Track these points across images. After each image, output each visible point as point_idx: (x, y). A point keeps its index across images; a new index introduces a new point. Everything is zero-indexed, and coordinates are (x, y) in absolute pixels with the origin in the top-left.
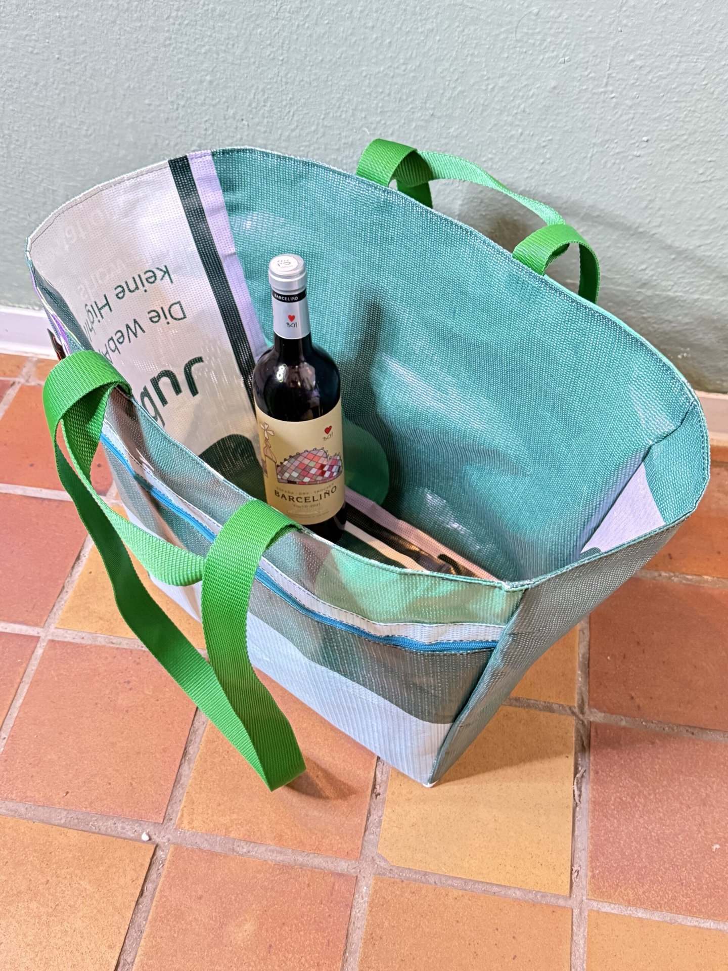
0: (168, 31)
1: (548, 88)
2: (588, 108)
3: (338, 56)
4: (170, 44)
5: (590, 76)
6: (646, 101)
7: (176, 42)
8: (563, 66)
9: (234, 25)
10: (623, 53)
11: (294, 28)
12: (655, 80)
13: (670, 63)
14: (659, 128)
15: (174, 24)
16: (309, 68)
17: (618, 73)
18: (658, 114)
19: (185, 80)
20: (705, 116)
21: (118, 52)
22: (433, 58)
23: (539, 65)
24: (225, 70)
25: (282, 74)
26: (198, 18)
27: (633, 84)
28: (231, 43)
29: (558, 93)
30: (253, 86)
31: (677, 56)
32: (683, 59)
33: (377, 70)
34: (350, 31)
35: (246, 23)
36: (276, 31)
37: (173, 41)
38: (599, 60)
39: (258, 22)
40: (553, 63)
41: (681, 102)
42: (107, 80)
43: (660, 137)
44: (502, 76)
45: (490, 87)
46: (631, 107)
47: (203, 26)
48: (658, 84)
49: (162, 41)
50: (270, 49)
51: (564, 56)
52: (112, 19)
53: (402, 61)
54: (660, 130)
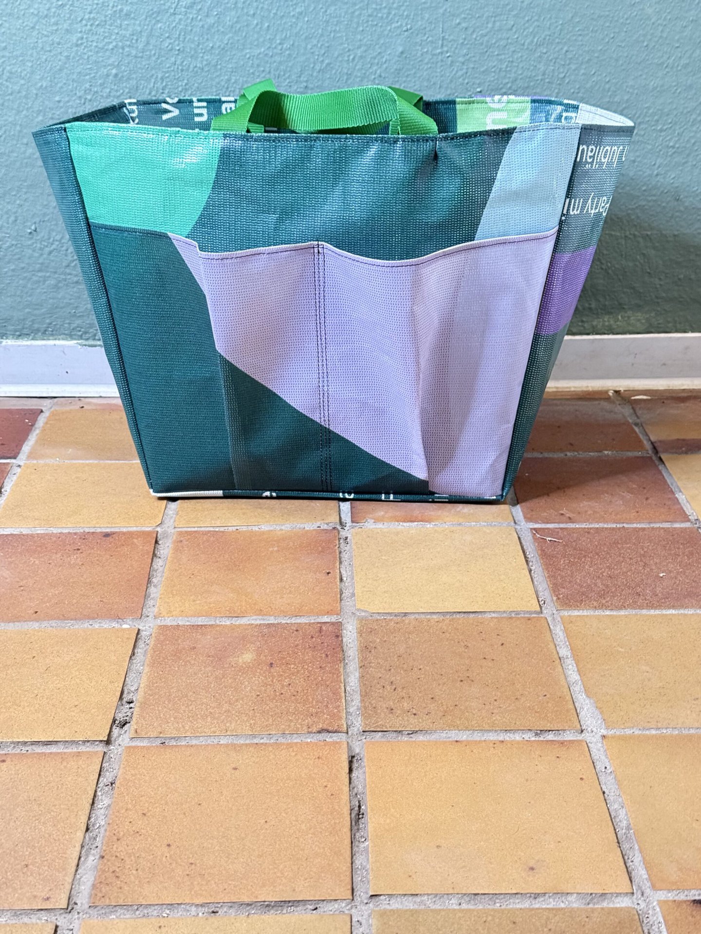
0: (81, 32)
1: (397, 53)
2: (430, 67)
3: (226, 42)
4: (82, 44)
5: (429, 40)
6: (474, 57)
7: (87, 41)
8: (406, 33)
9: (138, 22)
10: (451, 18)
11: (189, 21)
12: (478, 38)
13: (487, 23)
14: (488, 79)
15: (86, 25)
16: (201, 55)
17: (449, 35)
18: (485, 67)
19: (92, 75)
20: (521, 65)
21: (35, 54)
22: (303, 37)
23: (388, 35)
24: (129, 63)
25: (178, 62)
26: (108, 18)
27: (462, 43)
28: (135, 38)
29: (406, 57)
30: (153, 75)
31: (492, 17)
32: (497, 19)
33: (259, 51)
34: (235, 20)
35: (148, 19)
36: (174, 25)
37: (84, 40)
38: (433, 26)
39: (158, 18)
40: (398, 32)
41: (501, 55)
42: (22, 82)
43: (490, 87)
44: (359, 47)
45: (351, 57)
46: (463, 63)
47: (111, 25)
48: (481, 41)
49: (75, 41)
50: (168, 41)
51: (407, 24)
52: (32, 25)
53: (278, 42)
54: (489, 81)
